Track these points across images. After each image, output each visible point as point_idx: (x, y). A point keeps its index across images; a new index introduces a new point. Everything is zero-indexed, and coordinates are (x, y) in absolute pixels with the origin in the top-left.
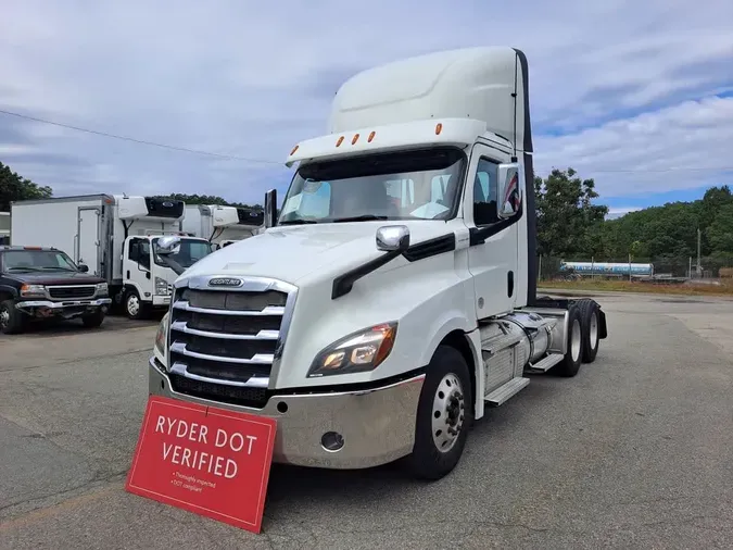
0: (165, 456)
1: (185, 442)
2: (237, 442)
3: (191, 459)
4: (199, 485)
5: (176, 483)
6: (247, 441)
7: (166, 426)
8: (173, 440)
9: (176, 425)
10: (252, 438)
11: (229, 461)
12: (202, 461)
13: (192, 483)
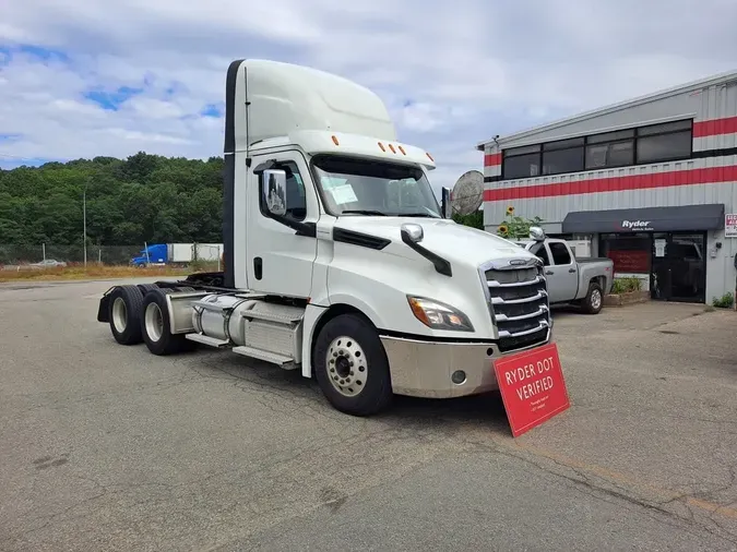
0: (521, 397)
1: (526, 382)
3: (533, 390)
4: (542, 403)
7: (512, 378)
8: (519, 384)
9: (517, 373)
10: (550, 358)
11: (548, 378)
12: (538, 387)
13: (539, 404)
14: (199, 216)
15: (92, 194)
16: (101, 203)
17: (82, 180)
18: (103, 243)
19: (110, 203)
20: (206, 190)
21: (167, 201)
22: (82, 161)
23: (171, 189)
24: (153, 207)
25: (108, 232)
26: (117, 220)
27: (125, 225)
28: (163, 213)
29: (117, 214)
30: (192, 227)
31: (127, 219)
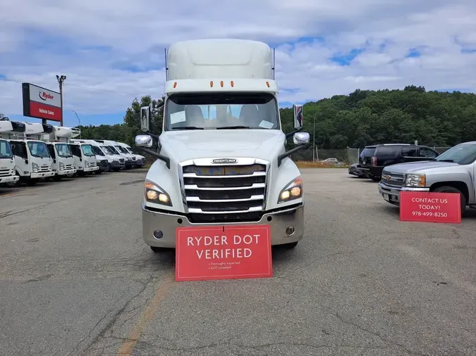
0: (200, 257)
1: (212, 247)
2: (248, 239)
3: (219, 254)
4: (229, 265)
5: (212, 268)
6: (254, 238)
7: (195, 241)
8: (202, 247)
9: (203, 240)
10: (257, 236)
11: (245, 249)
12: (227, 254)
13: (223, 266)
14: (385, 128)
15: (320, 119)
16: (324, 124)
17: (315, 112)
18: (324, 148)
19: (329, 123)
20: (393, 110)
21: (364, 120)
22: (325, 100)
23: (367, 112)
24: (354, 125)
25: (327, 141)
26: (332, 134)
27: (337, 136)
28: (359, 128)
29: (332, 130)
30: (380, 137)
31: (338, 132)
